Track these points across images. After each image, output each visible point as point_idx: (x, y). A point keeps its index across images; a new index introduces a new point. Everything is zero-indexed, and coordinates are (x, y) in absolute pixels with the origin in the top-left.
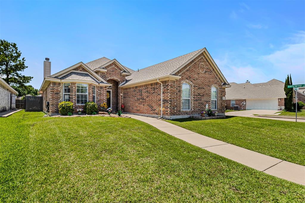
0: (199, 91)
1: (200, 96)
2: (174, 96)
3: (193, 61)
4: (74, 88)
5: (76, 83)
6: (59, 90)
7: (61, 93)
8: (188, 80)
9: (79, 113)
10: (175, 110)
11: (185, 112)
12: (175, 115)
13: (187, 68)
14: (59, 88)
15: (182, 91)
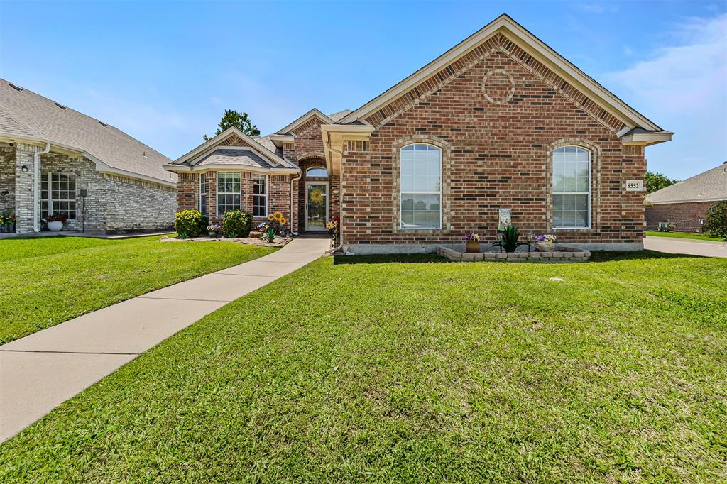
0: (480, 166)
1: (489, 181)
2: (362, 187)
3: (449, 70)
4: (211, 181)
5: (215, 172)
6: (193, 187)
7: (196, 194)
8: (425, 133)
9: (211, 233)
10: (368, 228)
11: (415, 235)
12: (369, 243)
13: (423, 97)
14: (192, 183)
15: (398, 169)
